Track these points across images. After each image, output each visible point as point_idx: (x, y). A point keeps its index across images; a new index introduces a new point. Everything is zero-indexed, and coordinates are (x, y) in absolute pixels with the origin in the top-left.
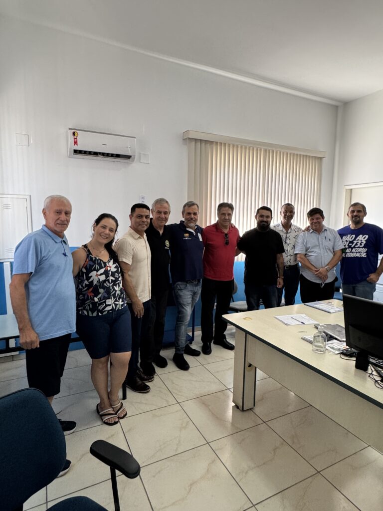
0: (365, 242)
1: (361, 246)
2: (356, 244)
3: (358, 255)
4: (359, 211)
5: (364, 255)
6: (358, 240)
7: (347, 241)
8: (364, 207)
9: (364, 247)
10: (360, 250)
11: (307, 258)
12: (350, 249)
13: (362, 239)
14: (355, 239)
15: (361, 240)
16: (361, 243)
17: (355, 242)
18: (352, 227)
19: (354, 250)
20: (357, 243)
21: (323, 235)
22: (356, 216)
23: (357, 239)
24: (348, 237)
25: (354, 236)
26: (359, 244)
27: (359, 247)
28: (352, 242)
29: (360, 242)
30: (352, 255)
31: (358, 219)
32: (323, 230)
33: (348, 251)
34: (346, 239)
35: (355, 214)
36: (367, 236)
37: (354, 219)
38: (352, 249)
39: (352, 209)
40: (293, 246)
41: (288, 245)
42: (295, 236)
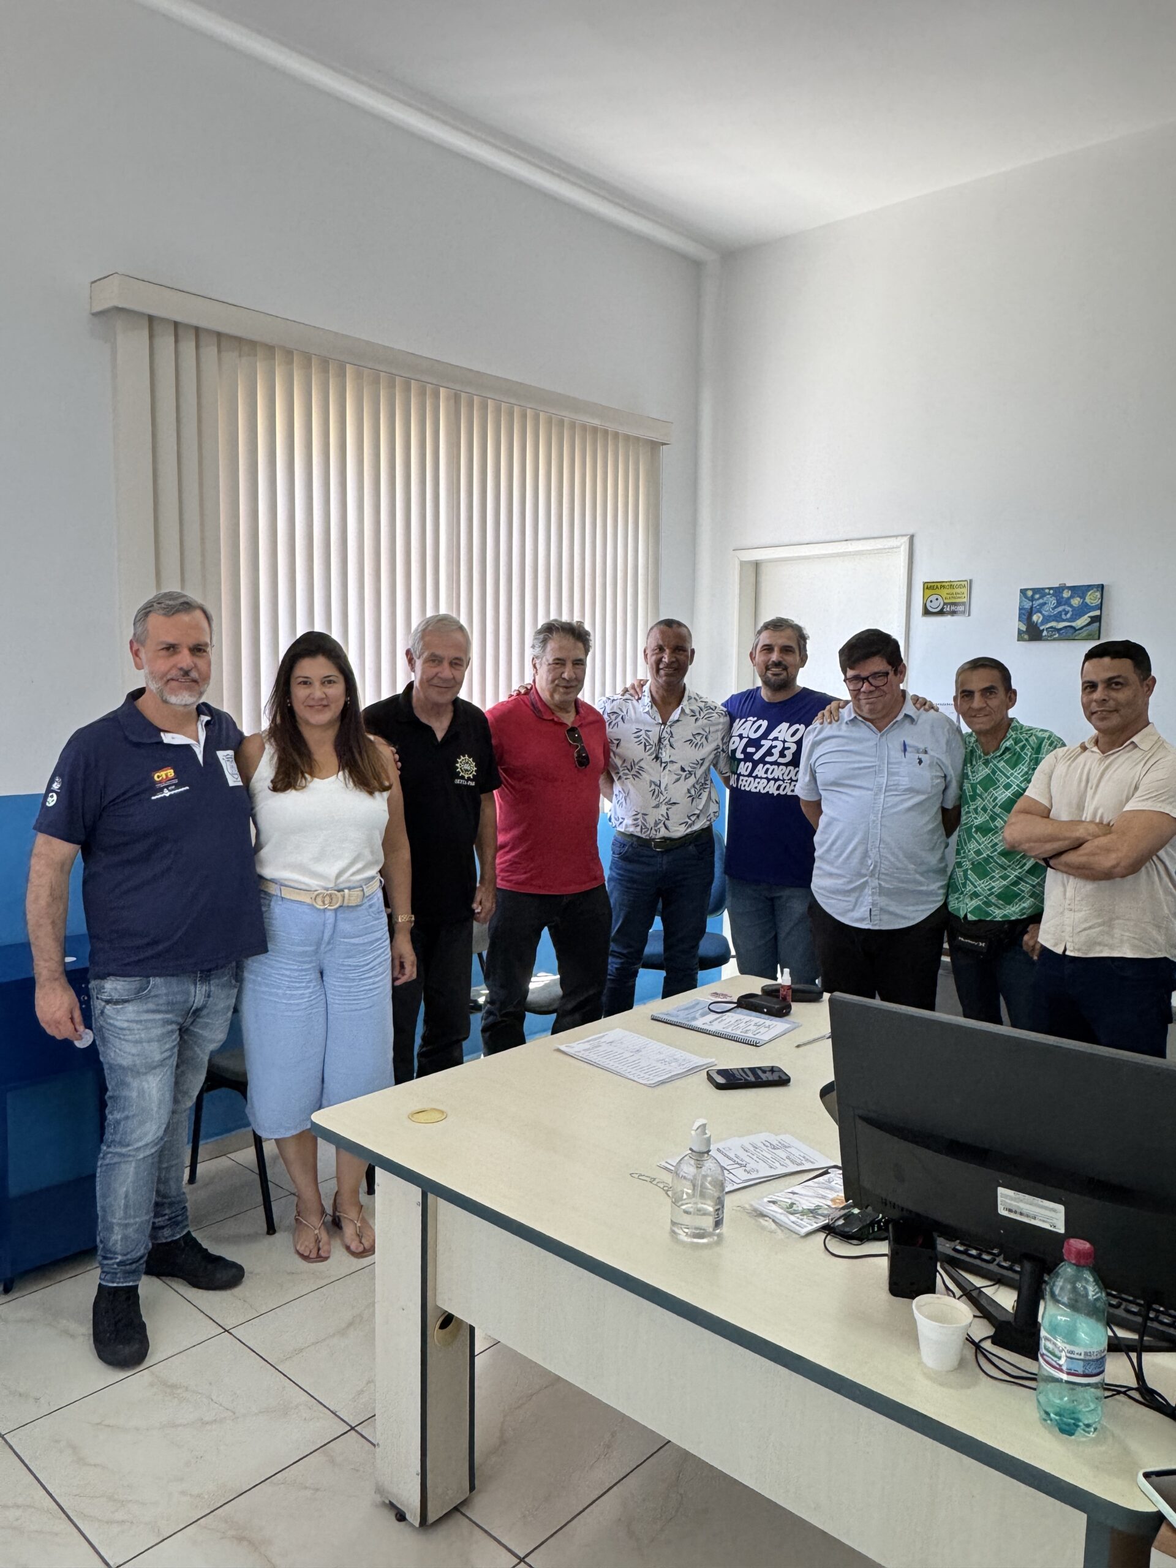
1: (781, 761)
4: (785, 650)
5: (791, 789)
6: (775, 739)
7: (741, 736)
8: (800, 638)
9: (793, 763)
10: (779, 772)
12: (750, 765)
13: (788, 737)
14: (765, 736)
15: (784, 741)
17: (766, 744)
20: (772, 747)
22: (776, 665)
23: (771, 737)
24: (748, 724)
25: (765, 724)
26: (776, 752)
28: (755, 742)
29: (781, 746)
31: (783, 676)
33: (742, 768)
35: (775, 658)
36: (802, 729)
37: (770, 673)
38: (755, 764)
39: (764, 638)
40: (683, 770)
41: (663, 765)
42: (693, 735)
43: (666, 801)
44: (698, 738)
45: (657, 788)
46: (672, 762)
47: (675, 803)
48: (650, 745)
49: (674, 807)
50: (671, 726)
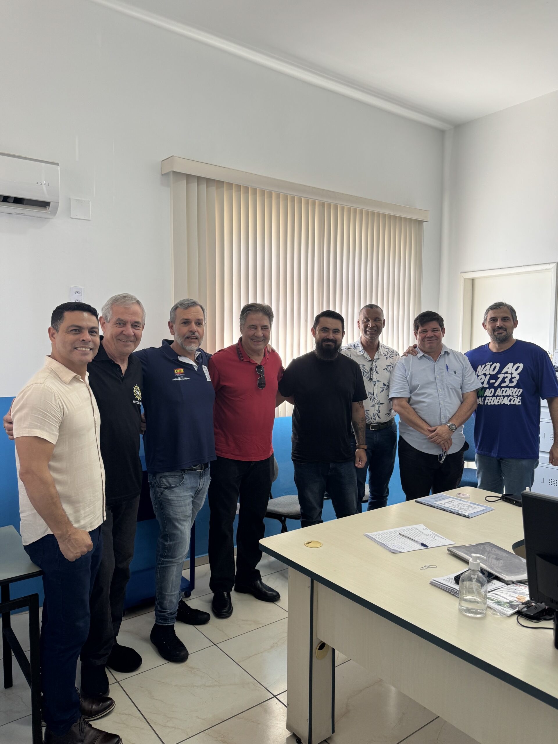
0: (518, 377)
1: (511, 385)
2: (503, 381)
3: (506, 401)
4: (504, 319)
5: (517, 401)
6: (506, 373)
7: (485, 375)
8: (512, 311)
9: (518, 386)
10: (509, 392)
11: (414, 406)
12: (493, 390)
13: (514, 372)
14: (499, 372)
15: (512, 374)
16: (512, 378)
17: (501, 376)
18: (493, 348)
19: (499, 392)
20: (504, 378)
21: (442, 362)
22: (500, 328)
23: (503, 372)
24: (488, 367)
25: (498, 365)
26: (507, 380)
27: (507, 387)
28: (494, 377)
29: (509, 376)
30: (496, 401)
31: (504, 333)
32: (443, 353)
33: (488, 393)
34: (484, 372)
35: (498, 324)
36: (521, 366)
37: (496, 333)
38: (496, 389)
39: (491, 314)
40: (385, 385)
41: (374, 383)
42: (387, 366)
43: (377, 403)
44: (389, 367)
45: (372, 396)
46: (378, 381)
47: (382, 404)
48: (366, 372)
49: (382, 406)
50: (375, 362)
